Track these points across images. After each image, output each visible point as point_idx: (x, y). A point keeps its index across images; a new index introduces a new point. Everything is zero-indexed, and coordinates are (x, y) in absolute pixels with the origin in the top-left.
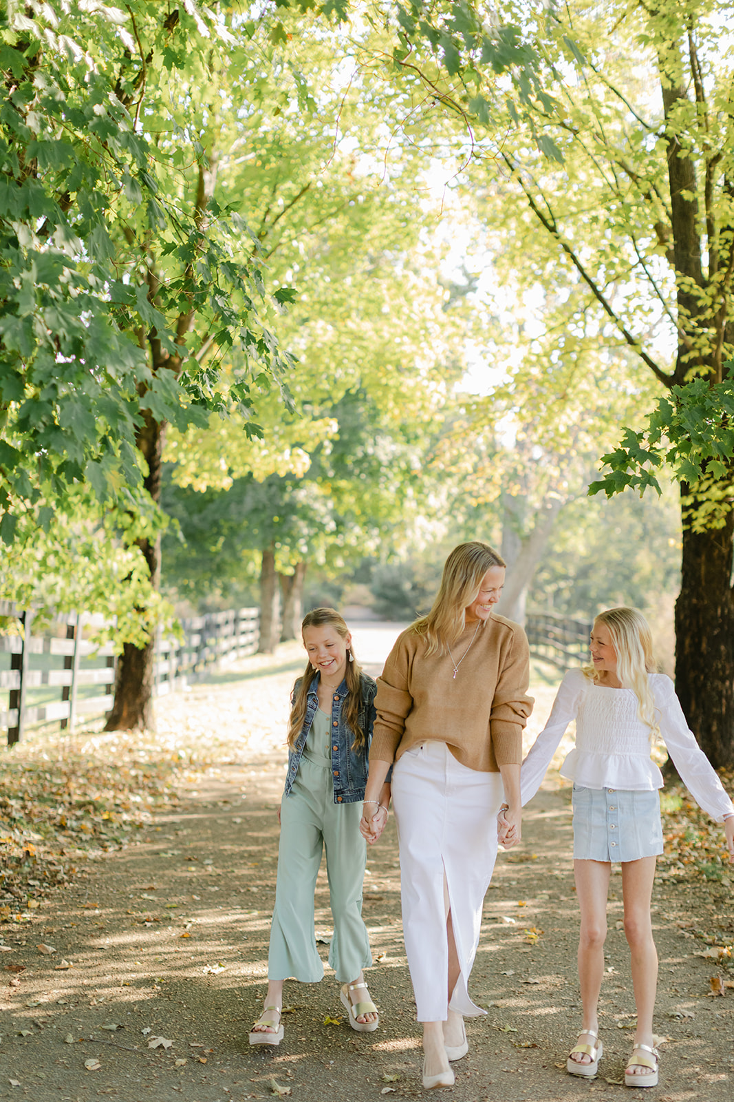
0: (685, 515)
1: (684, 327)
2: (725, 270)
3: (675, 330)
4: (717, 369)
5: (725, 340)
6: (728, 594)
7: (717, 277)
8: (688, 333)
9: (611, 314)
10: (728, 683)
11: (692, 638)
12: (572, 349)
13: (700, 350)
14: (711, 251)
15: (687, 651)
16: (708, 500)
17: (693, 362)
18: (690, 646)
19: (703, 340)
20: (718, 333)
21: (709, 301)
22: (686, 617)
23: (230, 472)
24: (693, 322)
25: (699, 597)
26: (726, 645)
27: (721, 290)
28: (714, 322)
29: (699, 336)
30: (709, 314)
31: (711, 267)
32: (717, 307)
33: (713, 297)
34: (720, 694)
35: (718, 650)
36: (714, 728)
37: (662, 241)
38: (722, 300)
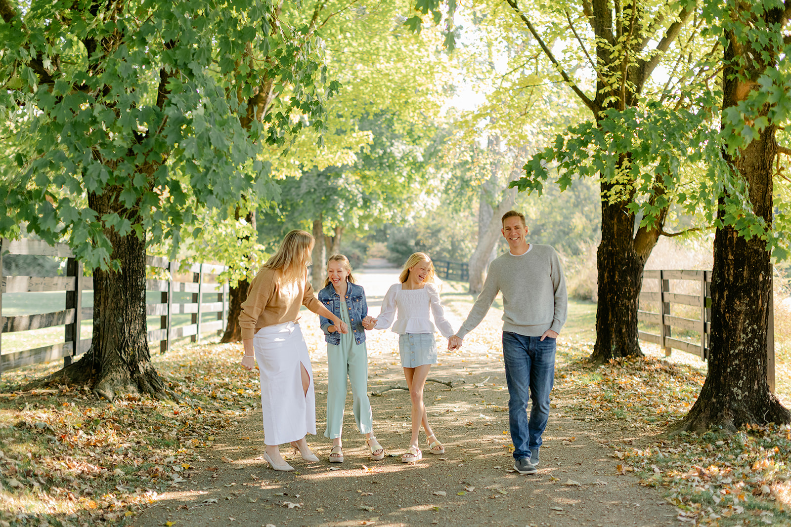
0: (603, 194)
1: (601, 71)
2: (626, 34)
3: (595, 73)
4: (622, 98)
5: (628, 78)
6: (632, 243)
7: (622, 39)
8: (603, 75)
9: (554, 61)
10: (632, 301)
11: (609, 272)
12: (528, 85)
13: (611, 85)
14: (618, 21)
15: (606, 281)
16: (618, 183)
17: (607, 95)
18: (608, 277)
19: (613, 80)
20: (623, 75)
21: (616, 54)
22: (605, 259)
23: (302, 166)
24: (606, 68)
25: (613, 246)
26: (631, 276)
27: (625, 47)
28: (621, 68)
29: (611, 76)
30: (617, 62)
31: (618, 31)
32: (622, 57)
33: (619, 51)
34: (627, 308)
35: (626, 280)
36: (624, 330)
37: (587, 12)
38: (625, 54)
